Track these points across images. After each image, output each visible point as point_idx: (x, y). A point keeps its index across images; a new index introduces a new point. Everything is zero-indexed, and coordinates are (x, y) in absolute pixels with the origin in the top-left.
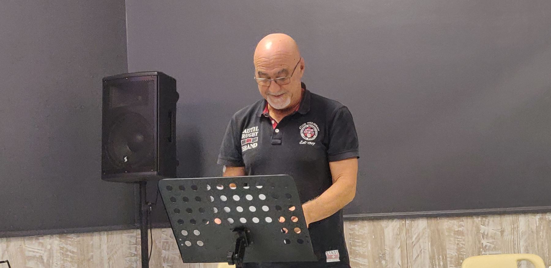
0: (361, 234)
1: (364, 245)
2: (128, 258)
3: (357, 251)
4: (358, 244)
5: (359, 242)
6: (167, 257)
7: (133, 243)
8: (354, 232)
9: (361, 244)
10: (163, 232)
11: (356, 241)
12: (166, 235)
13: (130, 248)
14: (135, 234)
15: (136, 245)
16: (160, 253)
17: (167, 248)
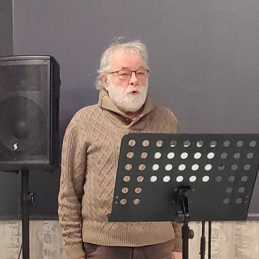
0: (249, 235)
1: (251, 247)
2: (9, 249)
3: (243, 253)
4: (244, 246)
5: (245, 244)
6: (48, 250)
7: (15, 234)
8: (241, 233)
9: (247, 246)
10: (45, 225)
11: (242, 243)
12: (48, 227)
13: (12, 239)
14: (17, 225)
15: (17, 237)
16: (41, 246)
17: (49, 240)
